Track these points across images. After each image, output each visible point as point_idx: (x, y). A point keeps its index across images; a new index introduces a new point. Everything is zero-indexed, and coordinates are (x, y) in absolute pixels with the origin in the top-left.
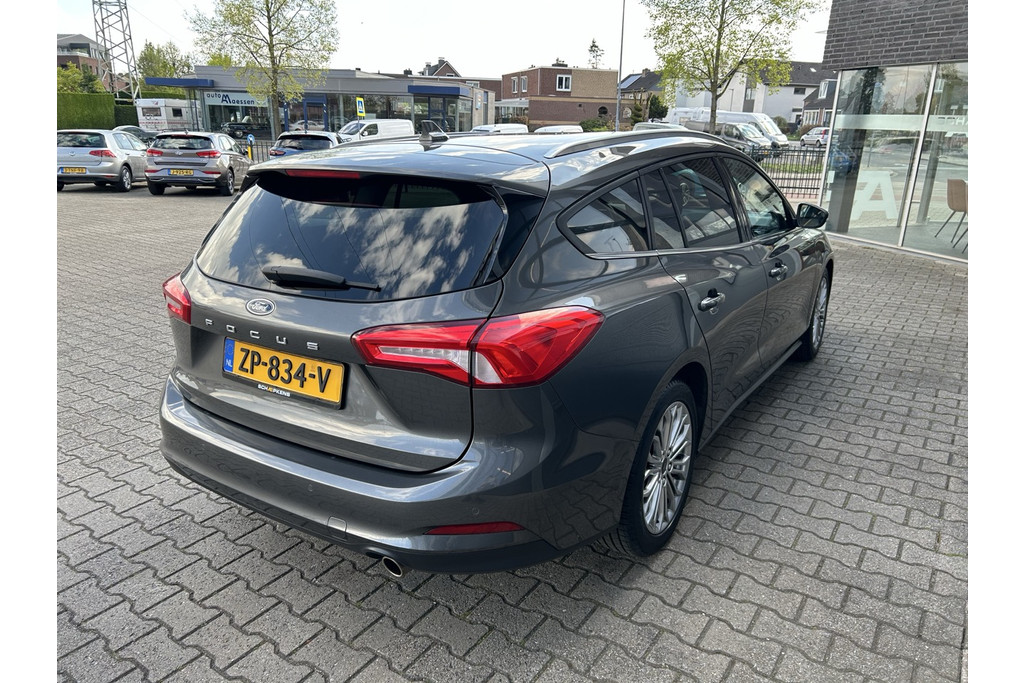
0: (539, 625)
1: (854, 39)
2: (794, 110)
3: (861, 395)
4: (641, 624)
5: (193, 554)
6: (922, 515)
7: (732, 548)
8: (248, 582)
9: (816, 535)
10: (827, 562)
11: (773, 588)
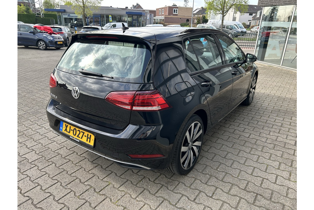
2: (249, 21)
3: (265, 118)
5: (25, 175)
6: (285, 165)
7: (215, 177)
8: (42, 187)
9: (246, 172)
10: (249, 184)
11: (229, 194)
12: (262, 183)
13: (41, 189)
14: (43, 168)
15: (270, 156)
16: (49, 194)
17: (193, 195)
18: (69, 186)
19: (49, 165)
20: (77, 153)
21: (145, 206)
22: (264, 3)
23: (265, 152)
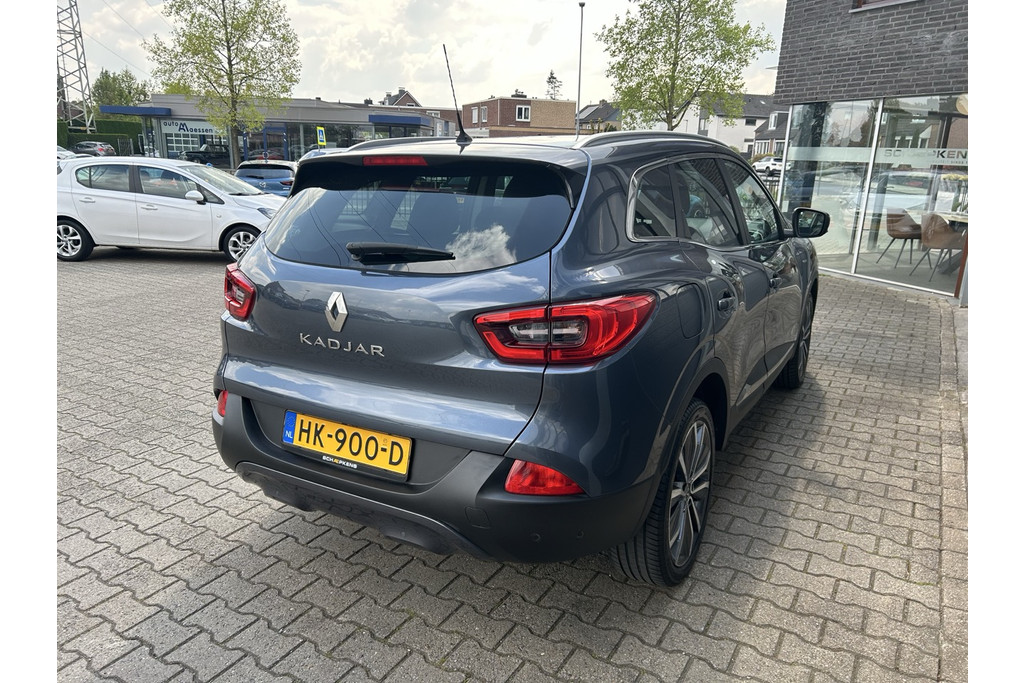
0: (518, 670)
1: (804, 75)
2: (746, 141)
4: (622, 666)
5: (152, 605)
6: (891, 543)
7: (708, 583)
8: (212, 634)
9: (789, 566)
10: (802, 594)
11: (750, 623)
12: (835, 592)
13: (212, 640)
14: (203, 583)
15: (850, 522)
16: (241, 654)
17: (652, 630)
18: (294, 629)
19: (219, 577)
20: (297, 539)
21: (525, 667)
22: (793, 96)
23: (836, 513)
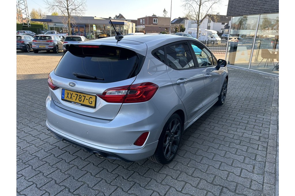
6: (249, 159)
12: (228, 176)
17: (164, 190)
18: (44, 188)
22: (232, 14)
23: (232, 148)
